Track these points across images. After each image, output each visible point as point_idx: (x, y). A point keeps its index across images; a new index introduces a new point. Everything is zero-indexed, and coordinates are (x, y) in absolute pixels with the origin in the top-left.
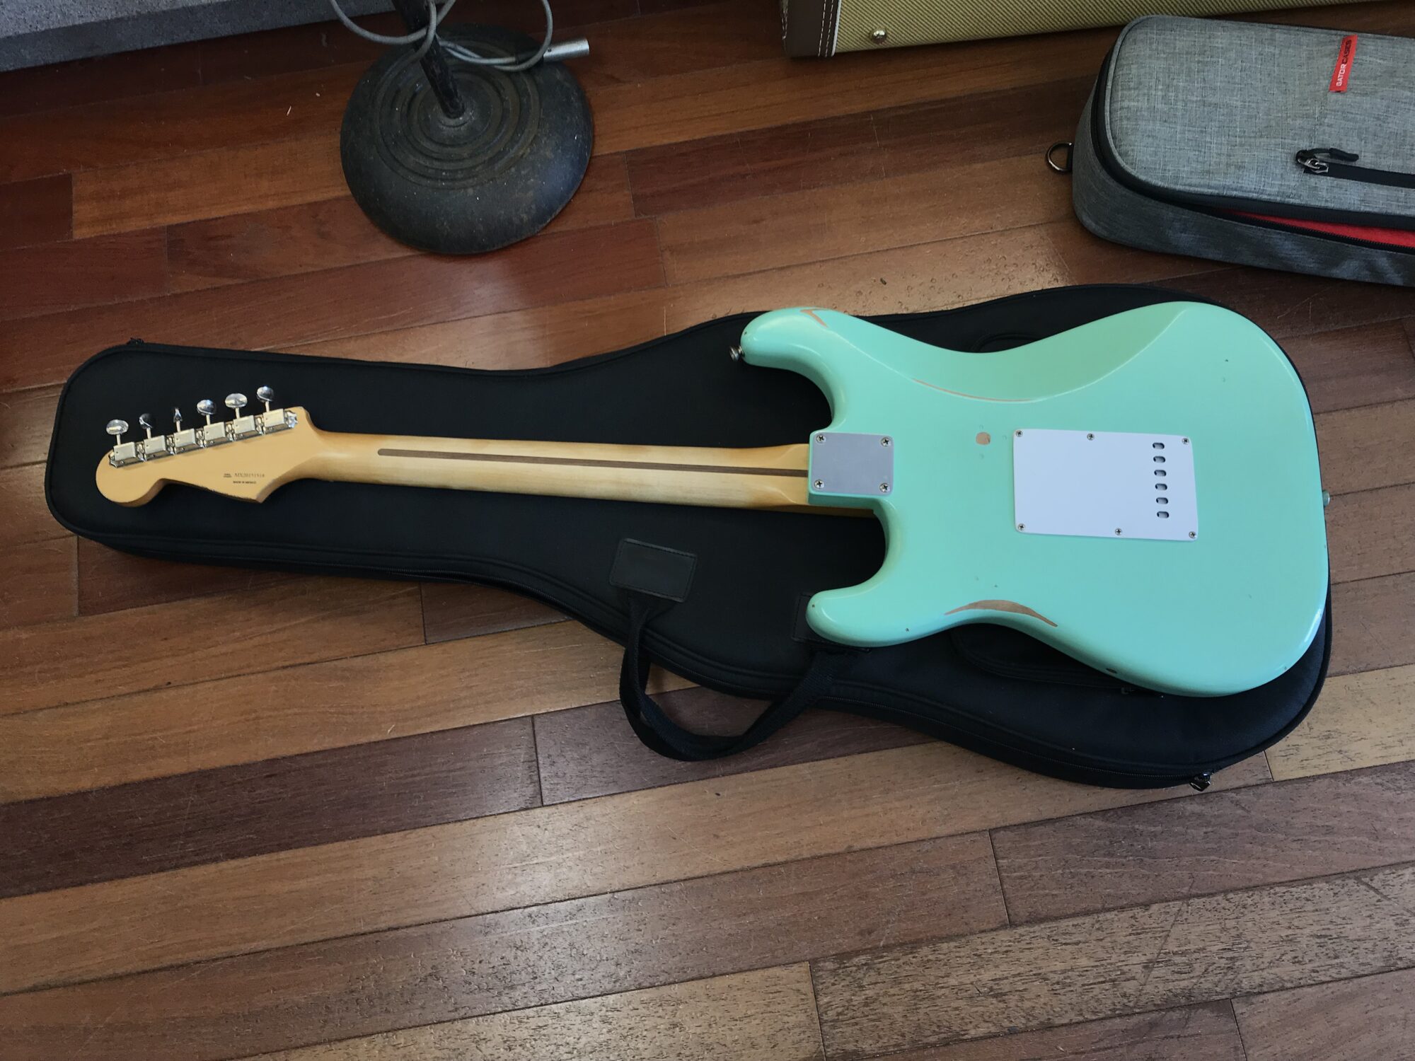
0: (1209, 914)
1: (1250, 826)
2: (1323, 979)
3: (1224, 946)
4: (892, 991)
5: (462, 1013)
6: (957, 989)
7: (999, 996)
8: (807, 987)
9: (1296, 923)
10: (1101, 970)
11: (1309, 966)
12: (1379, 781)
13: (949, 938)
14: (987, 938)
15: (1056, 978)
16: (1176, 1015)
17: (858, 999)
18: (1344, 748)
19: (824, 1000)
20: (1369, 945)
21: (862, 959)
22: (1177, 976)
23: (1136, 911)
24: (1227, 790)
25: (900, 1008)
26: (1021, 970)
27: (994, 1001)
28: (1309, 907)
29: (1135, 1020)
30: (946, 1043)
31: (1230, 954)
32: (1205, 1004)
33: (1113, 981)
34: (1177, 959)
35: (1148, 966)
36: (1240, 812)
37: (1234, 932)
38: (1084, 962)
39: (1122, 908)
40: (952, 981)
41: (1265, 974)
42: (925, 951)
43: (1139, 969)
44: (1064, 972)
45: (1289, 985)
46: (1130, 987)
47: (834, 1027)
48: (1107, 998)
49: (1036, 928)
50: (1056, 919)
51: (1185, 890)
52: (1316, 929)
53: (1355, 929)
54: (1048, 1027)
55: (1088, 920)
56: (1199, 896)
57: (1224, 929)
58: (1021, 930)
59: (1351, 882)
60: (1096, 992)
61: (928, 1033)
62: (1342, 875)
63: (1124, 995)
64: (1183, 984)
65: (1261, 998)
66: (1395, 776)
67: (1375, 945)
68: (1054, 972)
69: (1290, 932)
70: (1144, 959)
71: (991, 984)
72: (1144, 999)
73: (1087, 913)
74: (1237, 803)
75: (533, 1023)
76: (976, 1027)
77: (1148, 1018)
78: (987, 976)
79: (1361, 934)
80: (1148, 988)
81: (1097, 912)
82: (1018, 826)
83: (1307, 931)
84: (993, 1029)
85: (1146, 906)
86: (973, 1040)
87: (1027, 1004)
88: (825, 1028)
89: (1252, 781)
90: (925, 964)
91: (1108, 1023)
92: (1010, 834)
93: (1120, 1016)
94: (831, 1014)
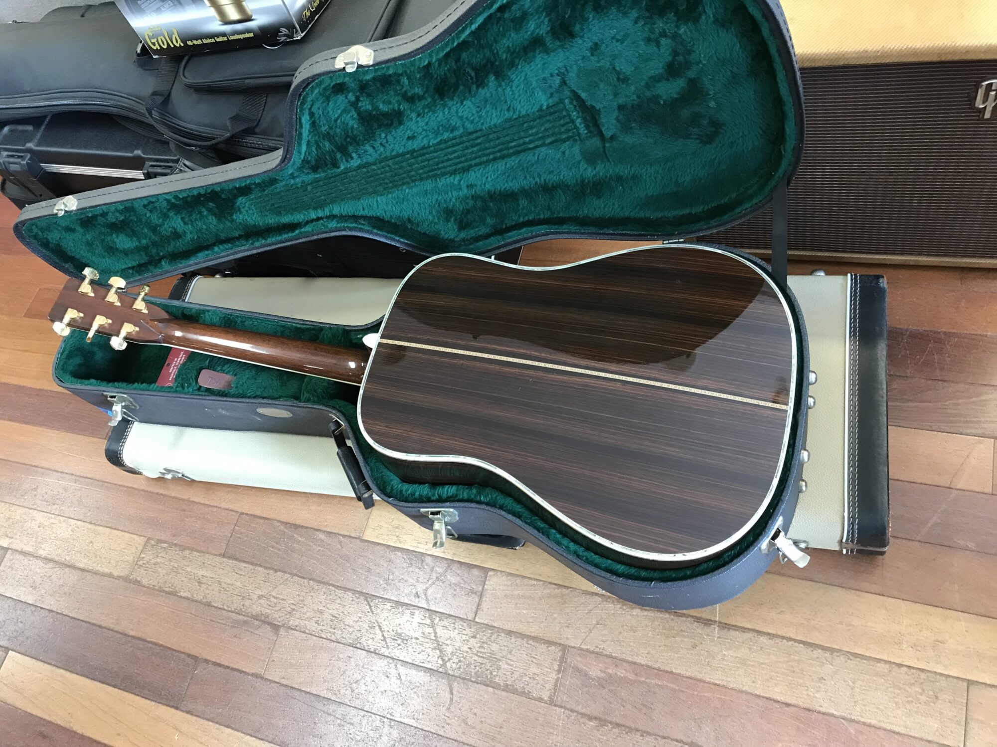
0: (296, 585)
1: (339, 555)
2: (323, 636)
3: (292, 602)
4: (166, 563)
5: (35, 507)
6: (188, 573)
7: (200, 583)
8: (140, 548)
9: (328, 606)
10: (242, 590)
11: (321, 627)
12: (405, 557)
13: (198, 551)
14: (211, 557)
15: (224, 585)
16: (257, 623)
17: (153, 561)
18: (401, 536)
19: (143, 555)
20: (351, 630)
21: (165, 545)
22: (267, 606)
23: (271, 572)
24: (340, 535)
25: (164, 571)
26: (214, 576)
27: (197, 584)
28: (338, 601)
29: (241, 617)
30: (170, 593)
31: (293, 607)
32: (270, 624)
33: (244, 597)
34: (272, 599)
35: (260, 597)
36: (339, 546)
37: (301, 598)
38: (238, 584)
39: (266, 568)
40: (189, 569)
41: (301, 622)
42: (187, 552)
43: (256, 597)
44: (228, 584)
45: (307, 631)
46: (248, 603)
47: (139, 568)
48: (237, 603)
49: (231, 561)
50: (241, 561)
51: (295, 571)
52: (335, 613)
53: (349, 621)
54: (209, 605)
55: (251, 567)
56: (299, 576)
57: (299, 595)
58: (225, 560)
59: (362, 598)
60: (235, 598)
61: (167, 586)
62: (361, 593)
63: (243, 605)
64: (268, 611)
65: (293, 632)
66: (413, 557)
67: (353, 631)
68: (225, 583)
69: (324, 609)
70: (260, 593)
71: (200, 577)
72: (249, 610)
73: (252, 564)
74: (340, 542)
75: (52, 521)
76: (185, 592)
77: (246, 619)
78: (201, 573)
79: (351, 623)
80: (254, 606)
81: (256, 565)
82: (252, 515)
83: (330, 611)
84: (189, 596)
85: (276, 571)
86: (181, 597)
87: (208, 591)
88: (136, 567)
89: (353, 535)
90: (184, 558)
91: (230, 614)
92: (247, 517)
93: (237, 613)
94: (141, 563)
